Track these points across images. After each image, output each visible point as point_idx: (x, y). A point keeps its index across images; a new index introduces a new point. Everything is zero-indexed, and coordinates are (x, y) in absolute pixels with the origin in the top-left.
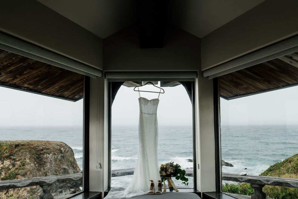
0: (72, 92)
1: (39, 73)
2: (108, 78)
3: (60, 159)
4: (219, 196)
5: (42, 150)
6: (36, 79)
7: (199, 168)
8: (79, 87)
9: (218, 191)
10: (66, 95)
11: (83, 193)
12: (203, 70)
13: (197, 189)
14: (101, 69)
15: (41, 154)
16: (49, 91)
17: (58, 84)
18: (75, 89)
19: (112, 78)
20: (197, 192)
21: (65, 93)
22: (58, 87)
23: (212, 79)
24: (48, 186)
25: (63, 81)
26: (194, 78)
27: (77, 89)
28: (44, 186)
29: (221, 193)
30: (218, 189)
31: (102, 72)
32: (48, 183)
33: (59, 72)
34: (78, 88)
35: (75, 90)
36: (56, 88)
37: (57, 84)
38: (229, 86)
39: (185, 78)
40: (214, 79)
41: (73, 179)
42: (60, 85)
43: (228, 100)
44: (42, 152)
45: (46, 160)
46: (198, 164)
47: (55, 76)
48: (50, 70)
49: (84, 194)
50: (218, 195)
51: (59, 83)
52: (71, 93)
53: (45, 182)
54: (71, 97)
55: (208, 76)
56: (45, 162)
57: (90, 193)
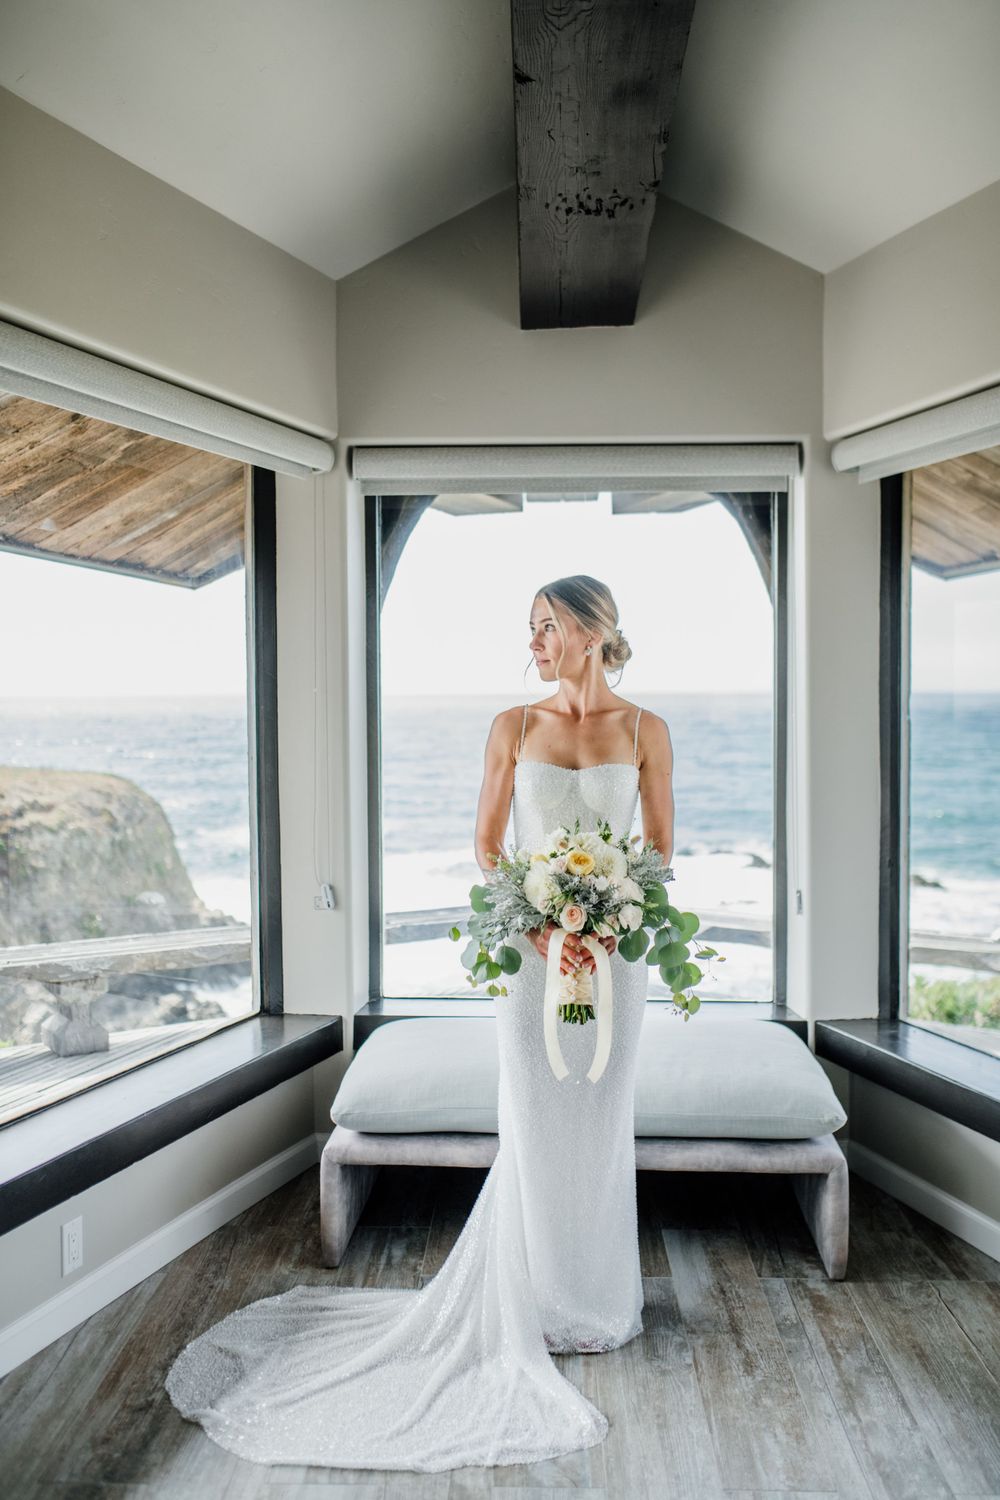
0: (184, 543)
1: (29, 453)
2: (364, 477)
3: (108, 856)
4: (894, 1037)
5: (20, 813)
6: (15, 485)
7: (800, 907)
8: (216, 516)
9: (887, 1015)
10: (152, 558)
11: (257, 1022)
12: (831, 434)
13: (790, 1004)
14: (331, 435)
15: (15, 831)
16: (73, 540)
17: (116, 503)
18: (196, 529)
19: (384, 477)
20: (790, 1018)
21: (148, 546)
22: (117, 518)
23: (875, 482)
24: (83, 984)
25: (140, 489)
26: (786, 474)
27: (209, 527)
28: (63, 988)
29: (901, 1026)
30: (887, 1007)
31: (332, 445)
32: (84, 973)
33: (122, 448)
34: (209, 521)
35: (195, 534)
36: (108, 522)
37: (113, 505)
38: (956, 513)
39: (741, 477)
40: (885, 482)
41: (197, 954)
42: (127, 511)
43: (947, 578)
44: (19, 823)
45: (40, 864)
46: (799, 892)
47: (104, 464)
48: (80, 437)
49: (262, 1024)
50: (888, 1032)
51: (124, 498)
52: (177, 547)
53: (67, 969)
54: (176, 566)
55: (857, 469)
56: (35, 870)
57: (287, 1022)
